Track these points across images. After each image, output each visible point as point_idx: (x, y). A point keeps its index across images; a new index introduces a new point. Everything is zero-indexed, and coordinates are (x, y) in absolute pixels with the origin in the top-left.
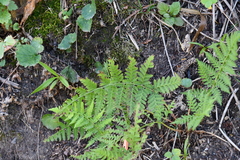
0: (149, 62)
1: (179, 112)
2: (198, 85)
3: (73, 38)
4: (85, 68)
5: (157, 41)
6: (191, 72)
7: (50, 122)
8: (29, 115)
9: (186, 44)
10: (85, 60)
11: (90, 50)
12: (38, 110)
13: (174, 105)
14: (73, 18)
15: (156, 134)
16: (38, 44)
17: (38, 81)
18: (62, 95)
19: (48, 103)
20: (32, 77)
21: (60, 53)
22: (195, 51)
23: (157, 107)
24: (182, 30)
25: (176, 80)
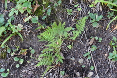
0: (64, 23)
1: (71, 36)
2: (76, 30)
3: (46, 17)
4: (48, 24)
5: (66, 19)
6: (74, 26)
7: (39, 37)
8: (34, 35)
9: (73, 19)
10: (48, 22)
11: (50, 20)
12: (36, 34)
13: (70, 34)
14: (46, 12)
15: (65, 41)
16: (37, 18)
17: (37, 27)
18: (42, 30)
19: (39, 32)
20: (35, 26)
21: (42, 20)
22: (75, 21)
24: (72, 16)
25: (71, 28)
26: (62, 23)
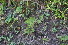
0: (35, 17)
1: (37, 22)
2: (39, 19)
3: (27, 14)
5: (35, 15)
6: (39, 18)
8: (23, 22)
9: (38, 15)
10: (28, 16)
11: (29, 16)
12: (24, 21)
14: (27, 12)
15: (35, 24)
16: (24, 15)
17: (24, 18)
18: (26, 20)
20: (23, 18)
21: (26, 16)
22: (39, 16)
23: (35, 21)
24: (38, 14)
25: (37, 19)
26: (34, 17)
